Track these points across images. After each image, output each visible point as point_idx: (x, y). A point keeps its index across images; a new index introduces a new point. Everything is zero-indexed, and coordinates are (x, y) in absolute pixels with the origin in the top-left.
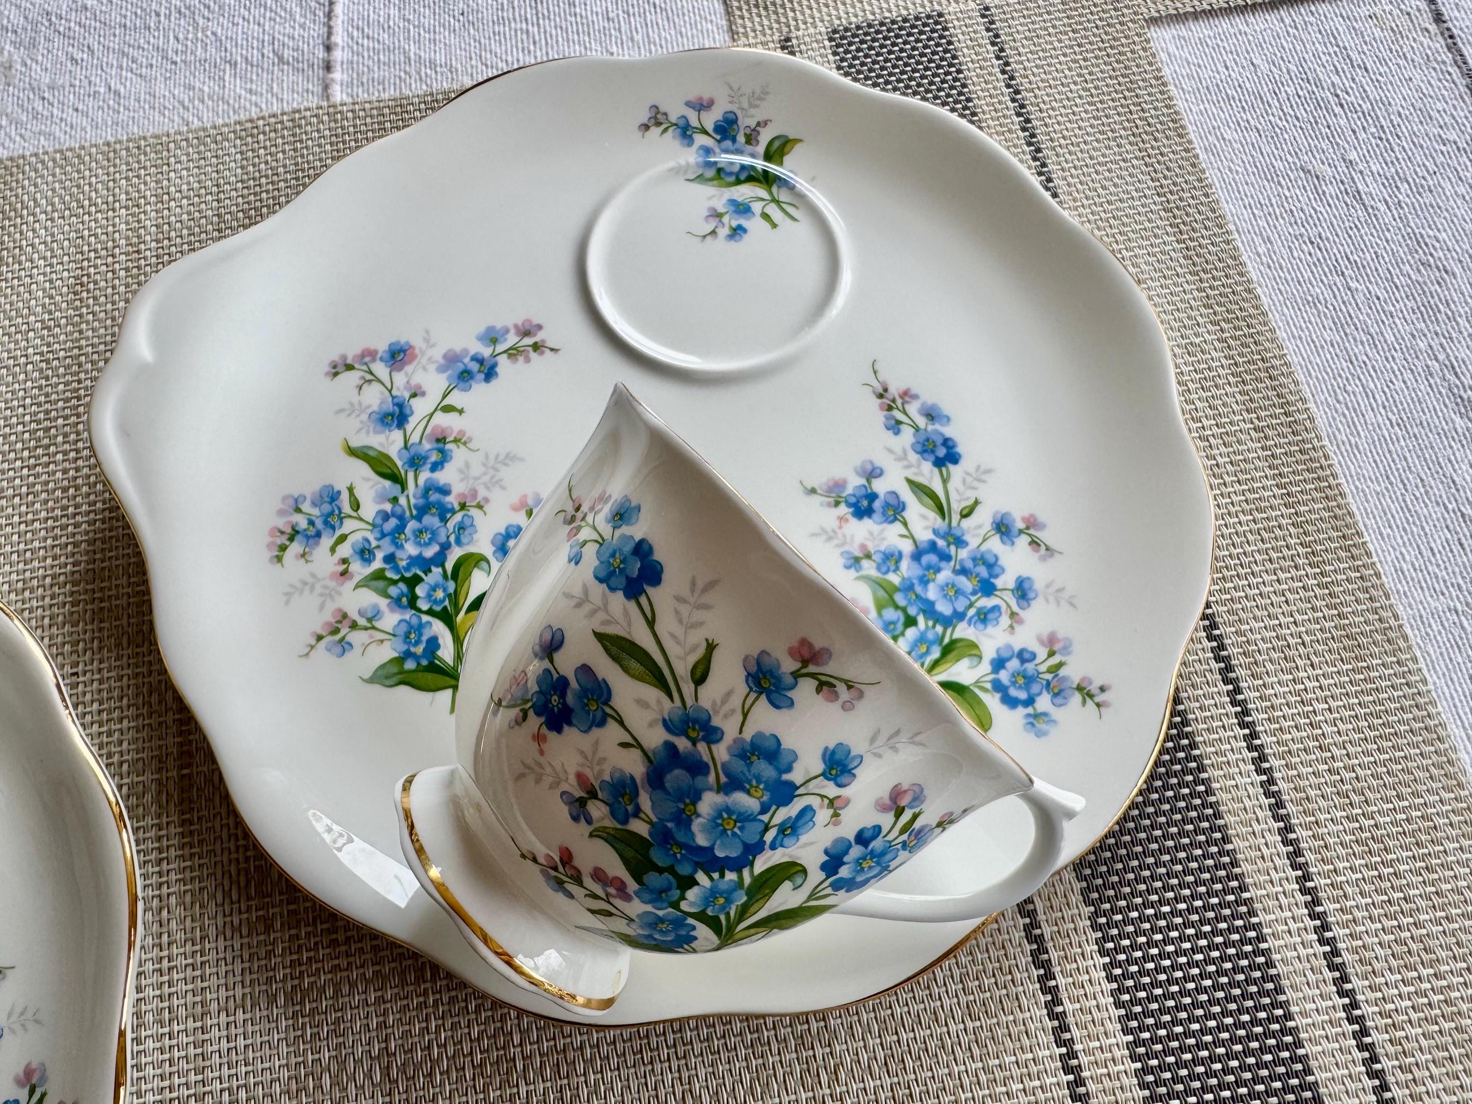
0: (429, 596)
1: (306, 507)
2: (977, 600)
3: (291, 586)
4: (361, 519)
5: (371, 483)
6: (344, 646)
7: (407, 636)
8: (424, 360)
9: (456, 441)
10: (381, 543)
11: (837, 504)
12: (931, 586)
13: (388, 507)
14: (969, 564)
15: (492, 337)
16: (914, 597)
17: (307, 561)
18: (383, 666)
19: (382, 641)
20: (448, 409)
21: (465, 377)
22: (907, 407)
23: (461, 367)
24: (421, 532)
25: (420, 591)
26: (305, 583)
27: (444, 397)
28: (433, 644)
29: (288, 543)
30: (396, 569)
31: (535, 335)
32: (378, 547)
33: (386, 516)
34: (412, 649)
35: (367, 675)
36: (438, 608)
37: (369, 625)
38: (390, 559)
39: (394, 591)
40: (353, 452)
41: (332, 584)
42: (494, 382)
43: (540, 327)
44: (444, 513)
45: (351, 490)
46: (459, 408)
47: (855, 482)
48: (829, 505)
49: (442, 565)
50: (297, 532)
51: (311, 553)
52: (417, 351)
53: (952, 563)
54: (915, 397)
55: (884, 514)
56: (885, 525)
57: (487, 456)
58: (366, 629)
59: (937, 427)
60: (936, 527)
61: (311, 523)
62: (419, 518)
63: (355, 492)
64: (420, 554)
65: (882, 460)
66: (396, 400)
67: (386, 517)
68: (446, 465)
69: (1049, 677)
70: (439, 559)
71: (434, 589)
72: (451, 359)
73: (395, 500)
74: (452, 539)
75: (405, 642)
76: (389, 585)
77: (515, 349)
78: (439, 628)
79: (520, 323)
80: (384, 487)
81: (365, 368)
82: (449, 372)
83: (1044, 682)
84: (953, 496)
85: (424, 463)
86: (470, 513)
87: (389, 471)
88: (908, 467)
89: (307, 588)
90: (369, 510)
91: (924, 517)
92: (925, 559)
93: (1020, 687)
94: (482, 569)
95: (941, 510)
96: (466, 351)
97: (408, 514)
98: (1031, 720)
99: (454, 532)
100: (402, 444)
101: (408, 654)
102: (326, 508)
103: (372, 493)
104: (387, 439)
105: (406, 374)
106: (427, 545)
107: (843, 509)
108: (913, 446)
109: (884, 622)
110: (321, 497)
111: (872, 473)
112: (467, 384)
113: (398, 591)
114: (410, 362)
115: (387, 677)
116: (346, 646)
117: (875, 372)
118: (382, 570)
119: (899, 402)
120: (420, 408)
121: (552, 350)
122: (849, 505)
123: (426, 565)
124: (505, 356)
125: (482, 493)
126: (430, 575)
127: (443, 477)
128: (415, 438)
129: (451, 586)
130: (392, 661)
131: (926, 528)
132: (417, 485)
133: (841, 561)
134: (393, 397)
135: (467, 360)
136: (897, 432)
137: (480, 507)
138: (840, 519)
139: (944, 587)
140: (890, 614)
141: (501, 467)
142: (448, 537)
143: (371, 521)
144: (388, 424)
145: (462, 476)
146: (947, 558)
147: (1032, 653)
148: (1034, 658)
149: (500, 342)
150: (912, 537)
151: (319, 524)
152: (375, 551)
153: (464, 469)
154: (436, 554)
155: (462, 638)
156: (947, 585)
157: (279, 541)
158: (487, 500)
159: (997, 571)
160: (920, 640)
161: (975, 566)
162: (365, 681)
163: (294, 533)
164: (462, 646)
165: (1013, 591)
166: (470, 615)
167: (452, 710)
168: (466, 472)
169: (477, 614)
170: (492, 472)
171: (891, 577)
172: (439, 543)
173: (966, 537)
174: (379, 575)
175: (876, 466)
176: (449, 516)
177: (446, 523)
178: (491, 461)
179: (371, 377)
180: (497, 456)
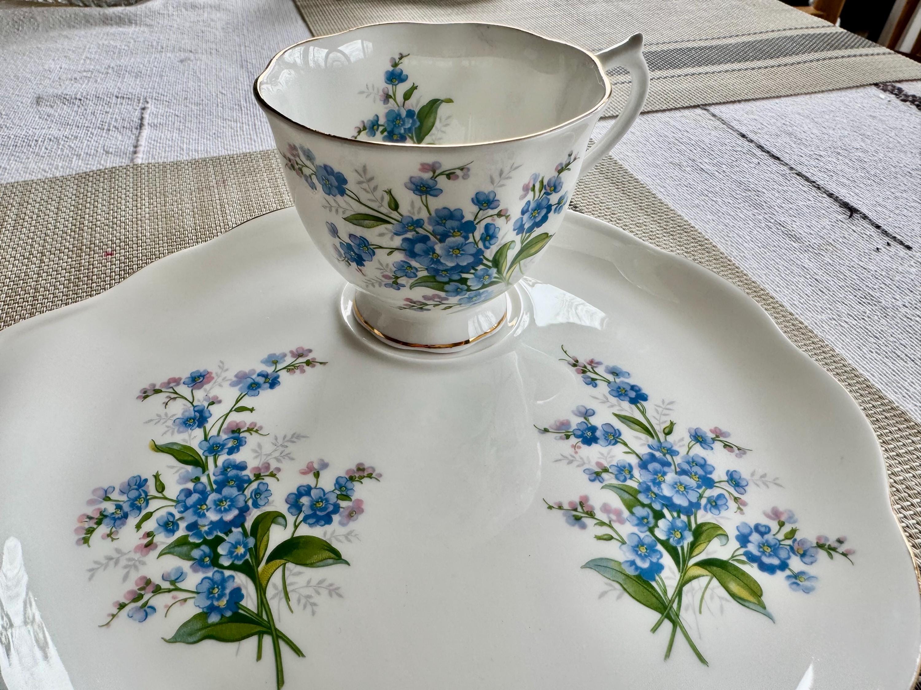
0: (230, 553)
1: (115, 496)
2: (704, 492)
3: (96, 562)
4: (165, 498)
5: (175, 470)
6: (146, 612)
7: (210, 592)
8: (220, 380)
9: (249, 430)
10: (184, 515)
11: (568, 437)
12: (663, 486)
13: (190, 486)
14: (686, 467)
15: (274, 361)
16: (653, 495)
17: (113, 540)
18: (185, 625)
19: (185, 600)
20: (241, 409)
21: (253, 387)
22: (596, 369)
23: (250, 381)
24: (221, 501)
25: (222, 550)
26: (110, 559)
27: (237, 402)
28: (237, 594)
29: (95, 526)
30: (198, 534)
31: (307, 356)
32: (181, 518)
33: (188, 493)
34: (216, 603)
35: (170, 635)
36: (239, 563)
37: (172, 587)
38: (193, 527)
39: (196, 553)
40: (158, 449)
41: (137, 556)
42: (277, 389)
43: (310, 351)
44: (242, 484)
45: (157, 477)
46: (250, 407)
47: (576, 421)
48: (561, 438)
49: (242, 526)
50: (106, 516)
51: (117, 532)
52: (214, 375)
53: (673, 467)
54: (599, 363)
55: (606, 439)
56: (610, 447)
57: (276, 439)
58: (169, 591)
59: (622, 379)
60: (650, 443)
61: (119, 507)
62: (219, 491)
63: (161, 478)
64: (221, 519)
65: (591, 405)
66: (196, 409)
68: (241, 448)
69: (789, 542)
70: (239, 521)
71: (235, 546)
72: (241, 377)
73: (197, 480)
74: (250, 503)
75: (208, 598)
76: (192, 549)
77: (293, 365)
78: (241, 580)
79: (294, 351)
80: (187, 471)
81: (171, 390)
82: (241, 385)
83: (788, 548)
84: (653, 422)
85: (222, 449)
86: (264, 481)
87: (190, 458)
88: (612, 406)
89: (112, 563)
90: (174, 490)
91: (637, 438)
92: (651, 467)
93: (770, 555)
94: (279, 524)
95: (648, 431)
96: (253, 371)
97: (208, 488)
98: (794, 580)
99: (251, 497)
100: (203, 438)
101: (212, 609)
102: (134, 494)
103: (176, 477)
104: (190, 436)
105: (205, 390)
106: (226, 511)
107: (573, 440)
108: (610, 393)
109: (638, 518)
110: (129, 485)
111: (587, 414)
112: (256, 392)
113: (201, 553)
114: (208, 382)
115: (190, 634)
116: (148, 610)
117: (565, 352)
118: (186, 537)
119: (589, 367)
120: (217, 412)
121: (321, 363)
122: (577, 437)
123: (227, 527)
124: (285, 370)
125: (274, 465)
126: (231, 535)
127: (238, 457)
128: (214, 432)
129: (251, 542)
130: (196, 617)
131: (643, 445)
132: (216, 466)
133: (586, 477)
134: (194, 407)
135: (254, 377)
136: (595, 386)
137: (273, 475)
138: (574, 447)
139: (674, 486)
140: (640, 511)
141: (289, 444)
142: (246, 502)
143: (175, 499)
144: (190, 425)
145: (255, 455)
146: (668, 464)
147: (766, 526)
148: (769, 530)
149: (280, 363)
150: (634, 452)
151: (126, 508)
152: (179, 522)
153: (257, 449)
154: (235, 517)
155: (264, 585)
156: (676, 484)
157: (87, 526)
158: (279, 470)
159: (709, 469)
160: (672, 529)
161: (691, 467)
162: (169, 641)
163: (102, 518)
164: (265, 593)
165: (727, 481)
166: (270, 564)
167: (259, 657)
168: (259, 451)
169: (278, 562)
170: (281, 449)
171: (629, 483)
172: (238, 508)
173: (675, 448)
174: (183, 542)
175: (588, 408)
176: (245, 485)
177: (243, 492)
178: (280, 441)
179: (176, 396)
180: (285, 437)
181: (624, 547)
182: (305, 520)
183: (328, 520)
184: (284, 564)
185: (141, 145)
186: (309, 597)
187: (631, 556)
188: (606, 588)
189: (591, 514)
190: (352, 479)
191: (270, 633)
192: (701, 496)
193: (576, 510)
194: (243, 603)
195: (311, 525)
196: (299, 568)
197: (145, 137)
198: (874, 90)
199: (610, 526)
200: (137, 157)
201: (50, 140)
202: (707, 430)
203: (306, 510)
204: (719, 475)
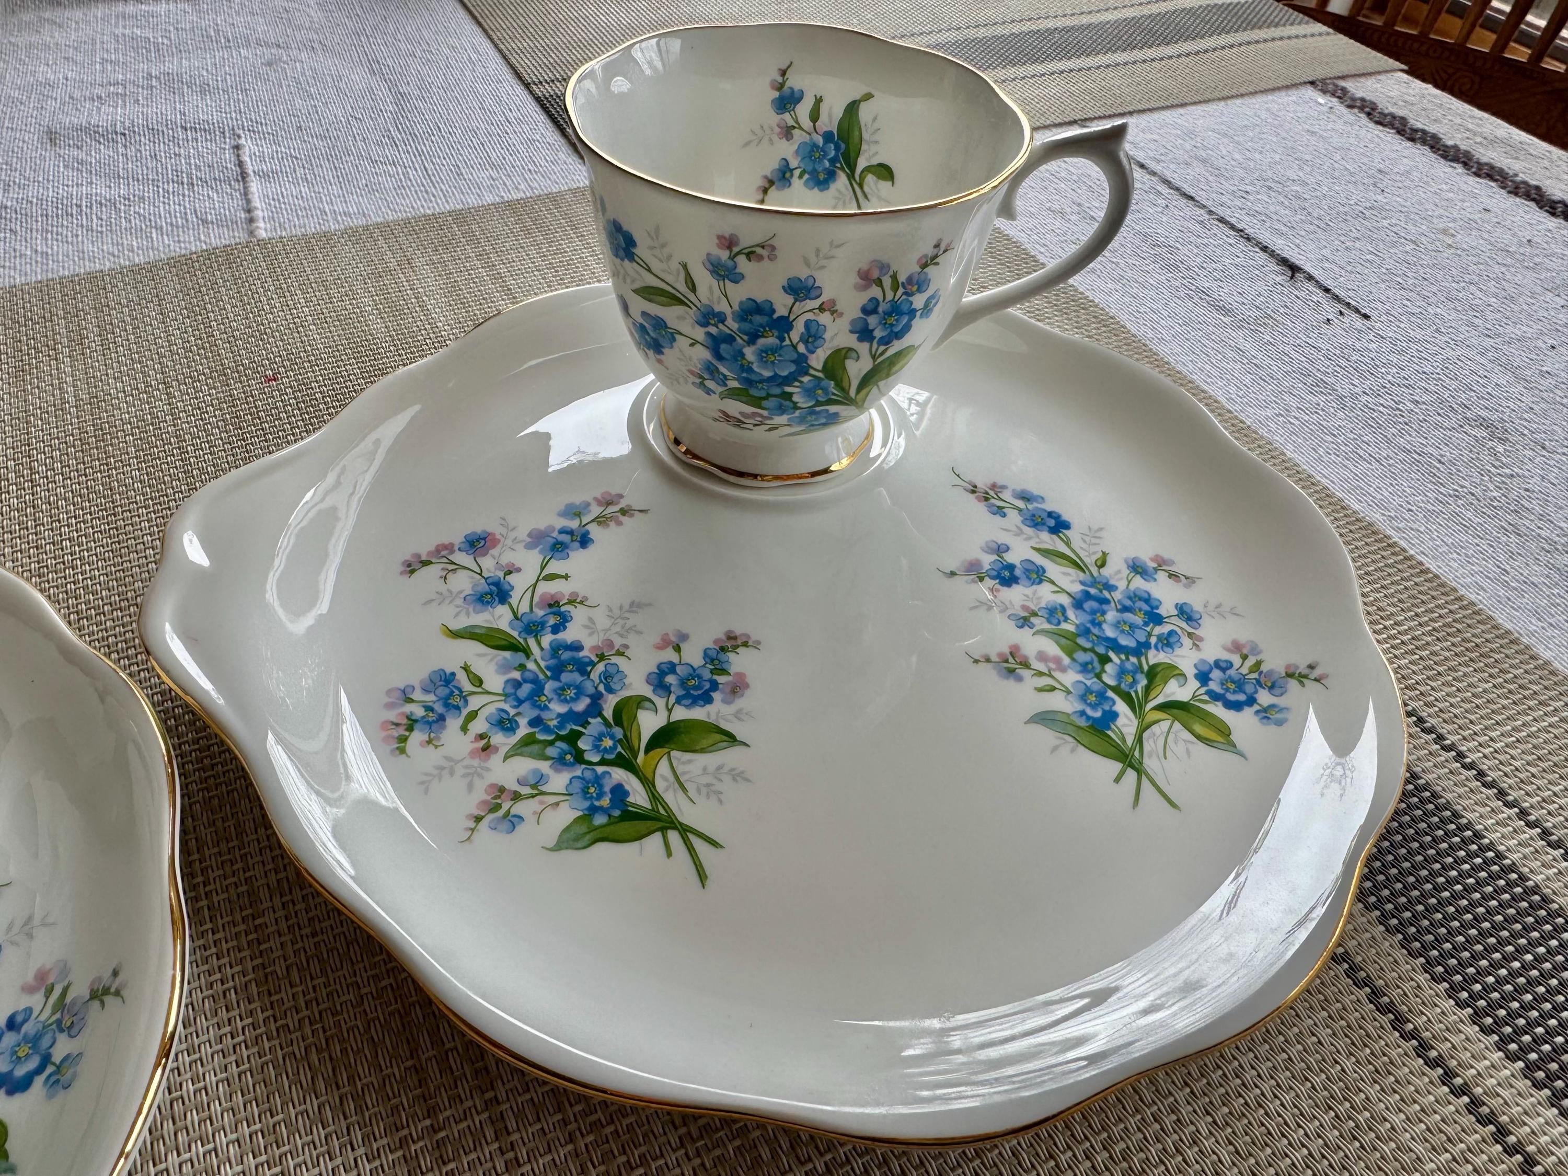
0: (596, 747)
1: (418, 696)
2: (1152, 630)
3: (425, 774)
4: (488, 693)
5: (489, 657)
6: (512, 822)
7: (585, 792)
8: (509, 542)
9: (570, 602)
10: (520, 709)
11: (981, 579)
12: (1105, 626)
13: (516, 675)
14: (1128, 603)
15: (574, 512)
16: (1095, 638)
17: (436, 747)
18: (567, 829)
19: (557, 804)
20: (551, 577)
21: (558, 548)
22: (1001, 495)
23: (551, 540)
24: (563, 689)
25: (582, 744)
26: (442, 768)
27: (542, 569)
28: (619, 792)
29: (407, 734)
30: (547, 730)
31: (618, 503)
32: (518, 714)
34: (597, 803)
35: (552, 843)
36: (611, 756)
37: (534, 792)
38: (536, 722)
39: (552, 751)
40: (454, 634)
41: (476, 762)
42: (591, 548)
43: (621, 496)
44: (583, 668)
45: (466, 668)
46: (562, 573)
47: (987, 559)
48: (974, 581)
49: (600, 714)
50: (415, 721)
51: (438, 738)
52: (498, 536)
53: (1113, 605)
54: (1004, 486)
55: (1029, 578)
56: (1035, 587)
57: (611, 610)
58: (533, 796)
59: (1035, 505)
60: (1080, 578)
61: (429, 709)
62: (556, 677)
63: (473, 669)
64: (571, 709)
65: (1003, 538)
66: (490, 581)
67: (517, 684)
68: (568, 624)
69: (1255, 675)
70: (595, 710)
71: (599, 738)
72: (536, 538)
73: (522, 667)
74: (601, 688)
75: (586, 799)
76: (546, 747)
77: (603, 517)
78: (619, 775)
79: (599, 497)
80: (505, 658)
81: (445, 560)
82: (540, 547)
83: (1254, 681)
85: (543, 628)
86: (611, 662)
87: (504, 643)
88: (1028, 539)
89: (446, 773)
90: (495, 682)
91: (1065, 574)
92: (1086, 605)
93: (1235, 692)
94: (647, 709)
95: (1075, 564)
96: (551, 528)
97: (541, 676)
98: (1265, 715)
99: (601, 681)
100: (511, 616)
101: (593, 810)
102: (443, 691)
103: (492, 666)
104: (492, 615)
105: (493, 557)
106: (575, 699)
108: (1023, 522)
109: (1081, 665)
110: (433, 682)
111: (1000, 549)
112: (564, 554)
113: (559, 750)
114: (493, 546)
115: (577, 839)
116: (514, 820)
117: (958, 476)
118: (532, 734)
119: (992, 493)
120: (520, 582)
121: (640, 511)
122: (993, 578)
123: (581, 719)
124: (594, 523)
125: (617, 642)
126: (589, 727)
127: (567, 637)
128: (524, 608)
129: (618, 732)
130: (577, 820)
131: (1073, 582)
132: (542, 649)
133: (1012, 624)
134: (486, 579)
135: (555, 534)
136: (1003, 515)
137: (620, 653)
138: (992, 590)
139: (1117, 625)
140: (1082, 657)
141: (627, 615)
142: (596, 688)
143: (501, 692)
144: (488, 603)
145: (589, 631)
146: (1106, 601)
147: (1227, 661)
148: (1232, 665)
149: (584, 515)
150: (1064, 591)
151: (439, 708)
152: (516, 718)
153: (590, 624)
154: (589, 706)
155: (651, 779)
156: (1119, 622)
157: (396, 734)
158: (626, 647)
159: (1155, 603)
160: (1122, 672)
161: (1134, 603)
162: (551, 850)
163: (411, 723)
164: (654, 786)
165: (1178, 615)
166: (651, 753)
167: (669, 854)
168: (592, 626)
169: (659, 751)
170: (621, 622)
171: (1065, 626)
172: (588, 696)
173: (1112, 582)
174: (528, 741)
175: (1000, 543)
176: (589, 669)
177: (589, 676)
178: (617, 612)
179: (455, 567)
180: (621, 608)
181: (1070, 697)
182: (678, 701)
183: (707, 699)
184: (669, 753)
185: (256, 208)
186: (708, 785)
187: (1079, 707)
188: (1058, 742)
189: (1026, 665)
190: (723, 649)
191: (675, 828)
192: (1150, 635)
193: (1007, 661)
194: (631, 799)
195: (688, 707)
196: (688, 756)
197: (256, 195)
198: (1310, 93)
199: (1050, 676)
200: (258, 227)
201: (101, 204)
202: (1146, 557)
203: (677, 691)
204: (1167, 609)
